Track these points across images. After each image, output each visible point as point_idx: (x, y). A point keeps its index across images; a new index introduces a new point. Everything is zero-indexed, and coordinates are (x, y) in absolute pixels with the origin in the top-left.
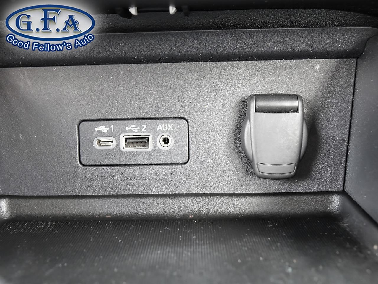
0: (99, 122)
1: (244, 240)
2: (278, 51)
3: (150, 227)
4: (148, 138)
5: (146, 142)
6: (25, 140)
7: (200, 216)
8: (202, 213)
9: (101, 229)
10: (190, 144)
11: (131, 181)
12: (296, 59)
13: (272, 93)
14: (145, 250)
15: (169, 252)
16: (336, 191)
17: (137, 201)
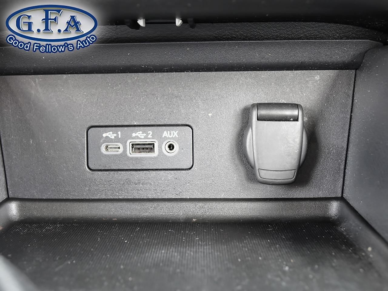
0: (107, 128)
1: (245, 242)
2: (280, 62)
3: (154, 230)
4: (154, 144)
5: (151, 149)
6: (35, 145)
7: (203, 219)
8: (205, 216)
9: (108, 230)
10: (194, 150)
11: (136, 185)
12: (297, 70)
13: (274, 102)
14: (149, 250)
15: (173, 251)
16: (335, 197)
17: (142, 204)
